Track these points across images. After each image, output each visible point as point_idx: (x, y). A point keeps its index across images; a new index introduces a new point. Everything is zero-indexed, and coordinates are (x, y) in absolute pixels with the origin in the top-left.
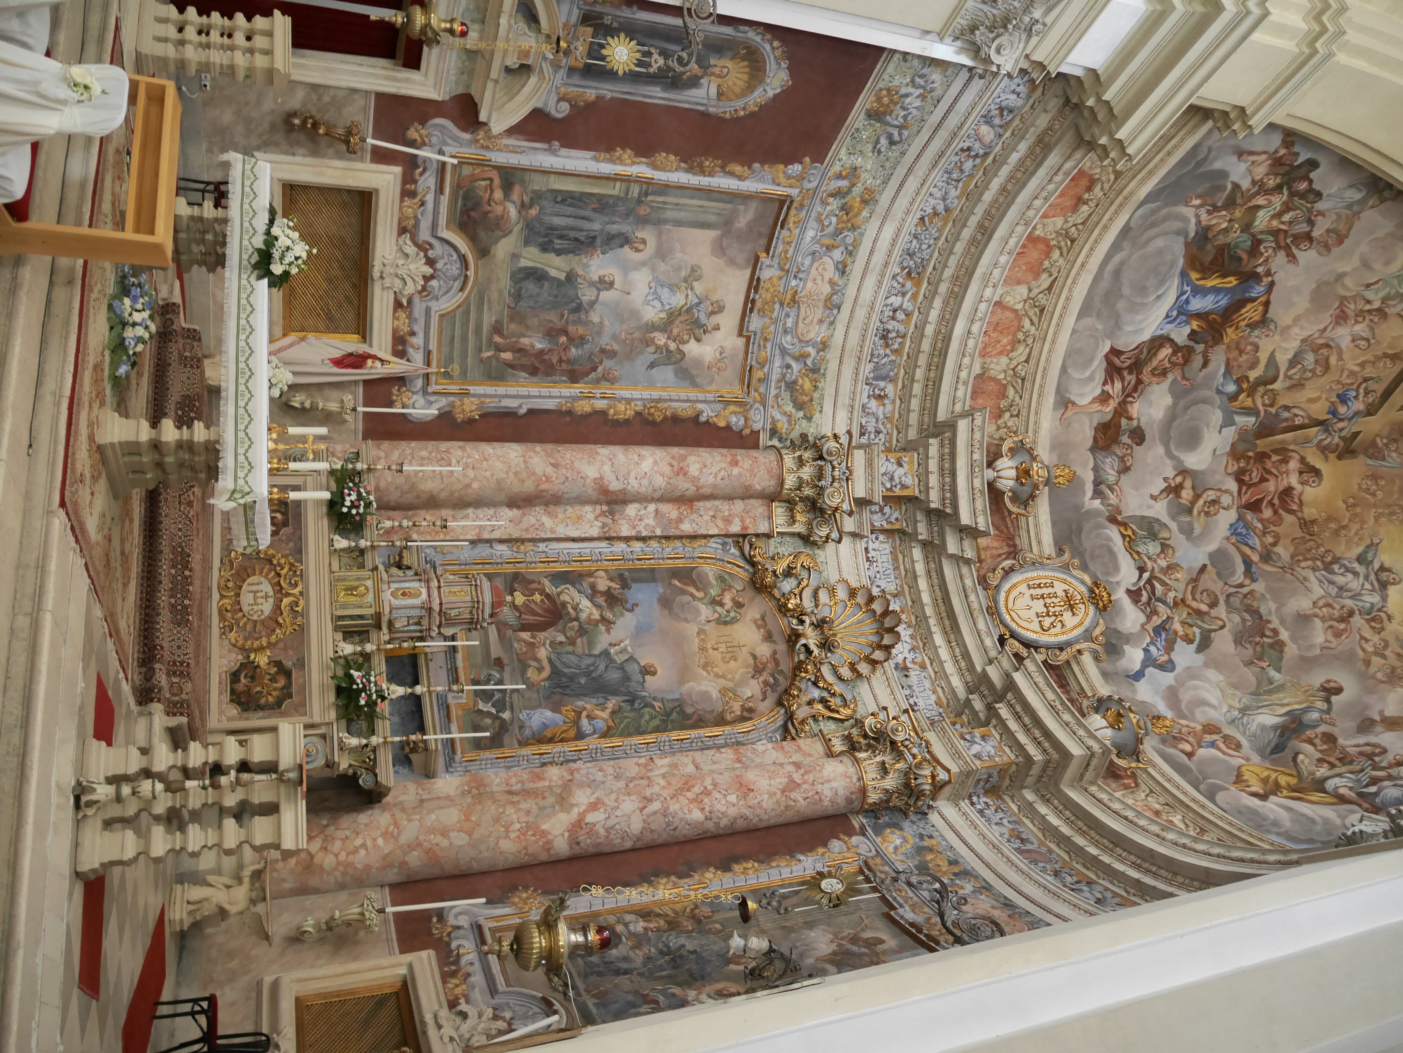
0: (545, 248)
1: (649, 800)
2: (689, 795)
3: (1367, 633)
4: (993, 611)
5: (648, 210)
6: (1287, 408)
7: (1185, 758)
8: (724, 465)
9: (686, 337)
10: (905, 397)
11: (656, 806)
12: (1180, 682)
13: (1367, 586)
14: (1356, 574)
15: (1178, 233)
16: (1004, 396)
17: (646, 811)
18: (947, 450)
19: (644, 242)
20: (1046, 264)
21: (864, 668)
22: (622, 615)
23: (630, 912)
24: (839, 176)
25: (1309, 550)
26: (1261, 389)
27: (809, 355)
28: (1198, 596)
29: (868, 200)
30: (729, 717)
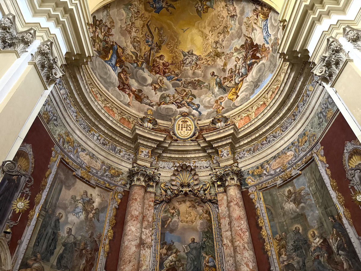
0: (52, 253)
1: (244, 248)
2: (242, 235)
3: (202, 62)
4: (184, 140)
5: (51, 209)
6: (144, 55)
7: (224, 109)
8: (136, 203)
9: (92, 206)
10: (122, 144)
11: (246, 245)
12: (203, 104)
13: (191, 57)
14: (187, 58)
15: (96, 57)
16: (125, 119)
17: (248, 249)
18: (142, 138)
19: (60, 213)
20: (95, 93)
22: (175, 246)
23: (279, 259)
24: (59, 140)
25: (178, 66)
26: (138, 58)
27: (105, 168)
28: (182, 93)
29: (68, 134)
30: (209, 218)
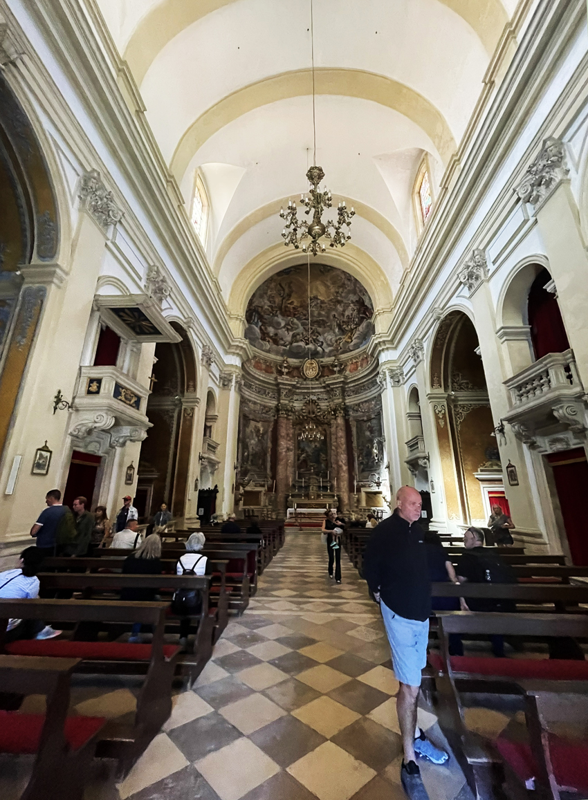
2: (342, 445)
3: (325, 305)
4: (311, 380)
6: (278, 305)
8: (282, 427)
10: (269, 388)
21: (318, 407)
22: (305, 449)
25: (306, 308)
26: (273, 309)
27: (262, 408)
28: (309, 331)
